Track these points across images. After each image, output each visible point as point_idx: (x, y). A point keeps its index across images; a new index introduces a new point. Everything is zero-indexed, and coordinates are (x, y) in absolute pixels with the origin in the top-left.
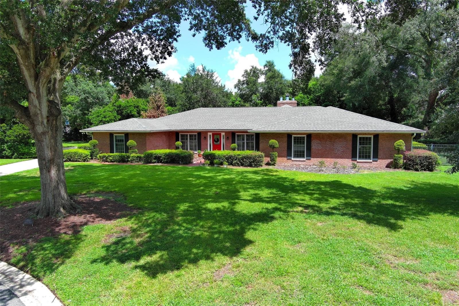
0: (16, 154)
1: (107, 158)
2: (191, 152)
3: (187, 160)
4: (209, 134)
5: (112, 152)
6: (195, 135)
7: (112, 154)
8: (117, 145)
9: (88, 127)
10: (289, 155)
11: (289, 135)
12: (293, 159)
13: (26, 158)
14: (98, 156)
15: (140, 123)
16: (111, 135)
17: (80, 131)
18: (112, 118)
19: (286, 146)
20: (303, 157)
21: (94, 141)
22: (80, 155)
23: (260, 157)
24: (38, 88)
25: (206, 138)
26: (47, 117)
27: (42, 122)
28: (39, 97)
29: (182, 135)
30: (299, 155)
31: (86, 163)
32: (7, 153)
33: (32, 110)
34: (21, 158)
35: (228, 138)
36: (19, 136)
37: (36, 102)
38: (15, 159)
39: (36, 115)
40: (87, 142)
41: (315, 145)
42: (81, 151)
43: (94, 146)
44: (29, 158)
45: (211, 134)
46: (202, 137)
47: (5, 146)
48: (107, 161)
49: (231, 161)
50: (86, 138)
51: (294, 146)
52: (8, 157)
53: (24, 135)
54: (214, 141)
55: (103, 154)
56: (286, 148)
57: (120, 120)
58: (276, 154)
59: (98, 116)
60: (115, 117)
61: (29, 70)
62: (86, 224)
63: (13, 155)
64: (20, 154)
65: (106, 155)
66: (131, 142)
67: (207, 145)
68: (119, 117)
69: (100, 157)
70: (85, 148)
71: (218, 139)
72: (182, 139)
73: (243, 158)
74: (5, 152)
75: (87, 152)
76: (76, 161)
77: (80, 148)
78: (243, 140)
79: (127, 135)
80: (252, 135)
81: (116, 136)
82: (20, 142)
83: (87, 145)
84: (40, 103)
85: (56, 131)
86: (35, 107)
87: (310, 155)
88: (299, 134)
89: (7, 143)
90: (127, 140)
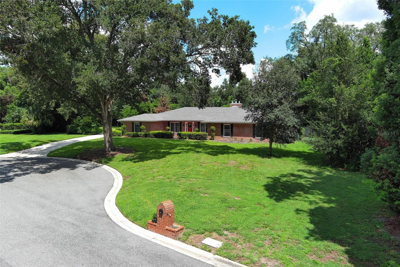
0: (84, 132)
1: (130, 135)
2: (172, 132)
3: (170, 136)
4: (186, 123)
5: (133, 131)
6: (178, 123)
7: (133, 133)
8: (135, 128)
9: (121, 118)
10: (222, 135)
11: (222, 124)
12: (224, 137)
13: (89, 134)
14: (126, 134)
15: (148, 116)
16: (133, 122)
17: (117, 120)
18: (134, 113)
19: (221, 130)
20: (229, 136)
21: (124, 126)
22: (117, 133)
23: (204, 135)
24: (105, 108)
25: (184, 125)
26: (107, 117)
27: (106, 119)
28: (105, 111)
29: (171, 123)
30: (227, 135)
31: (120, 137)
32: (80, 131)
33: (103, 115)
34: (87, 134)
35: (196, 125)
36: (86, 123)
37: (104, 112)
38: (84, 134)
39: (104, 116)
40: (121, 127)
41: (235, 130)
42: (117, 131)
43: (124, 128)
44: (91, 134)
45: (187, 123)
46: (182, 125)
47: (79, 128)
48: (130, 136)
49: (190, 137)
50: (120, 124)
51: (225, 130)
52: (80, 134)
53: (89, 122)
54: (188, 126)
55: (128, 133)
56: (221, 131)
57: (139, 114)
58: (214, 134)
59: (127, 112)
60: (136, 112)
61: (102, 102)
62: (116, 154)
63: (83, 133)
64: (86, 132)
65: (130, 133)
66: (143, 127)
67: (185, 129)
68: (138, 113)
69: (127, 134)
70: (119, 130)
71: (190, 126)
72: (171, 125)
73: (196, 136)
74: (79, 131)
75: (120, 132)
76: (115, 136)
77: (117, 129)
78: (204, 126)
79: (141, 123)
80: (204, 124)
81: (135, 123)
82: (86, 126)
83: (120, 128)
84: (105, 112)
85: (110, 122)
86: (104, 114)
87: (232, 135)
88: (227, 123)
89: (80, 126)
90: (141, 125)
